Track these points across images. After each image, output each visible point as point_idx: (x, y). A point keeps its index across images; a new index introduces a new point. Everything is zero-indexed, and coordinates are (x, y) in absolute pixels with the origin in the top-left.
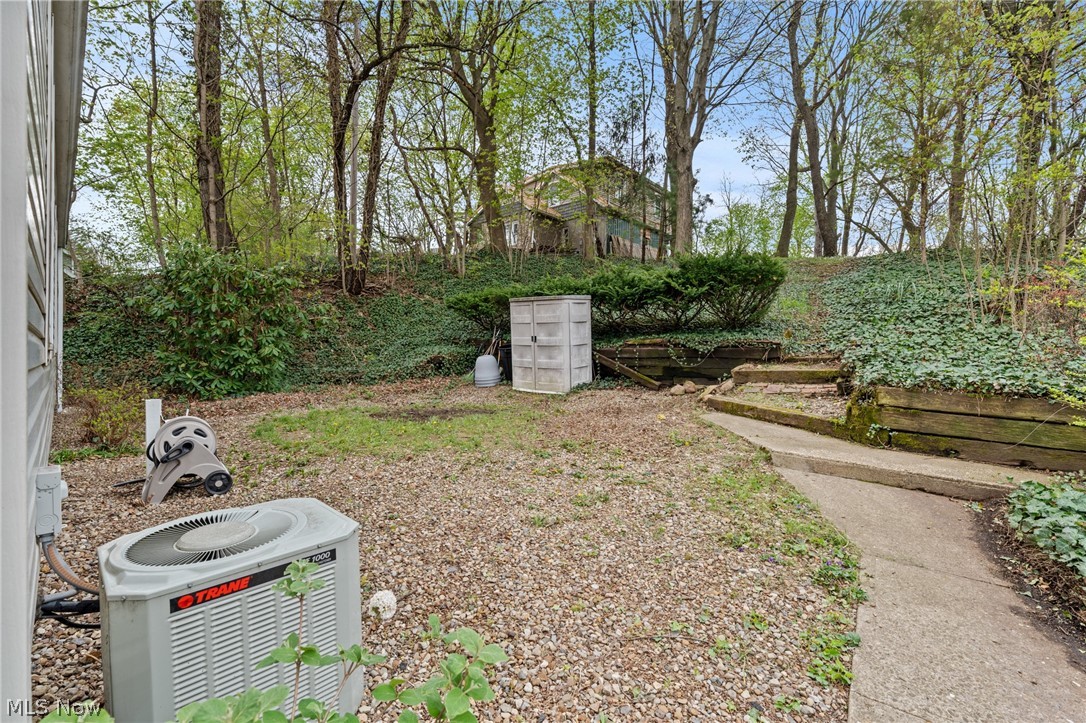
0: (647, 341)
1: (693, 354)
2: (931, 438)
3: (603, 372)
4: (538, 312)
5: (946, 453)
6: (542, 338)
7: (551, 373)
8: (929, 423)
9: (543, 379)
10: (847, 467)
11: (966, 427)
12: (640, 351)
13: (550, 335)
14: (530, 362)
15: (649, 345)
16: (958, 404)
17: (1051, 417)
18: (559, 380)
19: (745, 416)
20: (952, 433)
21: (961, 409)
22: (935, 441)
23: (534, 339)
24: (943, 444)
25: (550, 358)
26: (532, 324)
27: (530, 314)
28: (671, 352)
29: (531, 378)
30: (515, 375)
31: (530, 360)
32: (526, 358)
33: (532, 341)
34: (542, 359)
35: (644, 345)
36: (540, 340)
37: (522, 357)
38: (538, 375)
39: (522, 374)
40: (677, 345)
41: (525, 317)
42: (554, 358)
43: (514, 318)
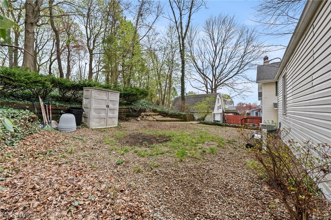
1: (135, 111)
4: (110, 96)
7: (113, 119)
12: (123, 110)
16: (190, 116)
18: (116, 121)
20: (189, 119)
25: (113, 114)
26: (107, 100)
27: (107, 96)
28: (131, 110)
29: (104, 122)
30: (93, 122)
31: (104, 115)
32: (102, 114)
33: (107, 107)
34: (110, 114)
35: (123, 108)
36: (110, 107)
37: (99, 113)
38: (108, 120)
39: (99, 121)
40: (131, 109)
41: (103, 97)
42: (115, 114)
43: (96, 96)
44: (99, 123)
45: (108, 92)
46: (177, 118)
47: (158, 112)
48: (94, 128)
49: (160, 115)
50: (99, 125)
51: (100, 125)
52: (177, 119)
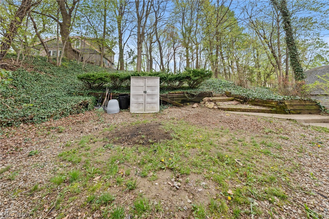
0: (177, 92)
1: (193, 96)
2: (296, 111)
3: (163, 102)
4: (148, 82)
5: (299, 113)
6: (149, 92)
7: (153, 105)
8: (295, 108)
9: (148, 107)
10: (311, 120)
11: (301, 107)
12: (175, 95)
13: (153, 90)
14: (142, 101)
15: (177, 93)
16: (298, 103)
17: (311, 104)
18: (156, 107)
19: (238, 111)
20: (299, 109)
21: (299, 104)
22: (297, 111)
23: (145, 92)
24: (298, 111)
25: (152, 99)
26: (144, 87)
27: (144, 83)
28: (186, 95)
29: (142, 107)
30: (133, 107)
31: (143, 100)
32: (140, 99)
33: (144, 93)
34: (149, 100)
35: (176, 93)
36: (148, 92)
37: (137, 99)
38: (146, 106)
39: (137, 106)
40: (187, 93)
41: (140, 84)
42: (154, 99)
43: (133, 84)
44: (138, 108)
45: (144, 79)
46: (264, 106)
47: (233, 96)
48: (133, 112)
49: (236, 100)
50: (137, 110)
51: (139, 110)
52: (262, 109)
